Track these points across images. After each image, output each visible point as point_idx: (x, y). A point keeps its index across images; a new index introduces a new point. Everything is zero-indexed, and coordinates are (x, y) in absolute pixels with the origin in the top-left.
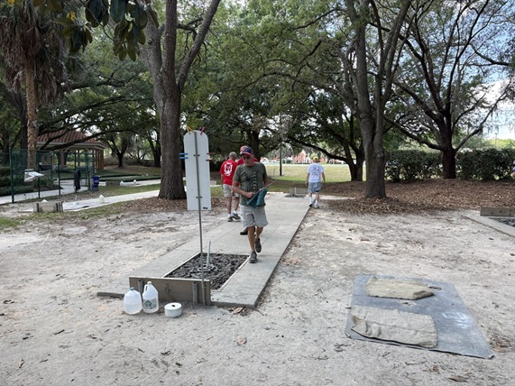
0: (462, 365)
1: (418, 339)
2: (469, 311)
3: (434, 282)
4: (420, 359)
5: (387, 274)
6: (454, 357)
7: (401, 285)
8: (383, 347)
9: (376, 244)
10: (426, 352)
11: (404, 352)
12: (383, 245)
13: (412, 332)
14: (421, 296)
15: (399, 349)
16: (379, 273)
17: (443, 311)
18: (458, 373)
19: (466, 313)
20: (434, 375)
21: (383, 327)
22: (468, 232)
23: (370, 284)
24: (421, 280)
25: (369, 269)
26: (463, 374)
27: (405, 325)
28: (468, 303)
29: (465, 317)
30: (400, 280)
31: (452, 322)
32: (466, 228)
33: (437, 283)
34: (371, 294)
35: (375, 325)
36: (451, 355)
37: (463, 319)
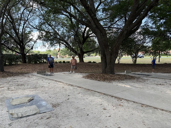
0: (48, 114)
1: (34, 112)
2: (44, 100)
3: (32, 96)
4: (37, 117)
5: (16, 97)
6: (45, 113)
7: (22, 99)
8: (25, 119)
9: (7, 88)
10: (38, 115)
11: (32, 117)
12: (10, 88)
13: (32, 111)
14: (30, 101)
15: (30, 117)
16: (13, 97)
17: (38, 103)
18: (48, 117)
19: (44, 101)
20: (42, 120)
21: (22, 113)
22: (36, 79)
23: (11, 102)
24: (28, 96)
25: (8, 97)
26: (49, 116)
27: (29, 110)
28: (43, 99)
29: (44, 102)
30: (21, 98)
31: (41, 105)
32: (34, 78)
33: (33, 96)
34: (13, 105)
35: (19, 113)
36: (44, 113)
37: (44, 103)
